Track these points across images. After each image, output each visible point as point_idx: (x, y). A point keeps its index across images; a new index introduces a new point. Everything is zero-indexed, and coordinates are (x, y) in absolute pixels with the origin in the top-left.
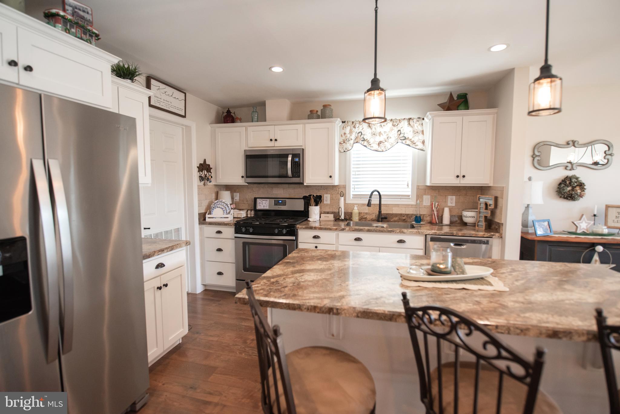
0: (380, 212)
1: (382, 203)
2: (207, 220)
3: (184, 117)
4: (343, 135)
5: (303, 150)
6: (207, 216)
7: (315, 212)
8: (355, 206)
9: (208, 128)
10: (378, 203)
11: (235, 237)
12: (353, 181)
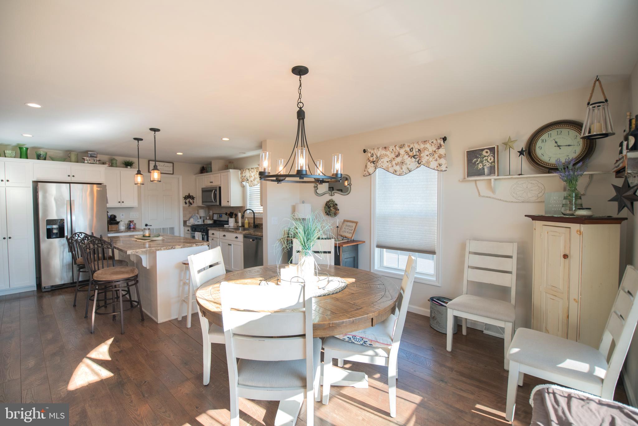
0: (254, 222)
1: (255, 217)
2: (187, 224)
3: (173, 174)
4: (242, 178)
5: (220, 188)
6: (187, 222)
7: (232, 221)
8: (246, 218)
9: (194, 177)
10: (253, 217)
11: (191, 233)
12: (249, 204)
